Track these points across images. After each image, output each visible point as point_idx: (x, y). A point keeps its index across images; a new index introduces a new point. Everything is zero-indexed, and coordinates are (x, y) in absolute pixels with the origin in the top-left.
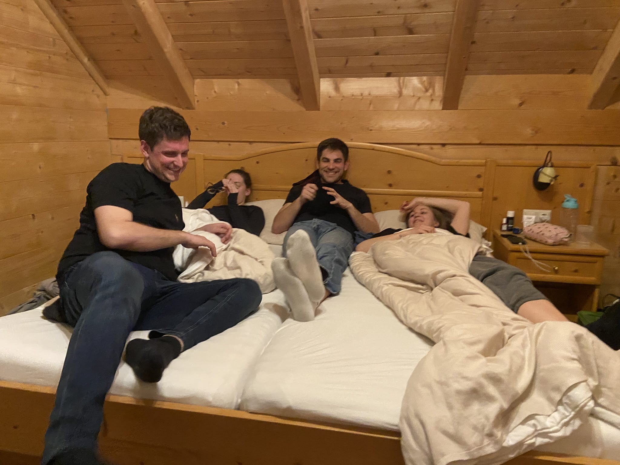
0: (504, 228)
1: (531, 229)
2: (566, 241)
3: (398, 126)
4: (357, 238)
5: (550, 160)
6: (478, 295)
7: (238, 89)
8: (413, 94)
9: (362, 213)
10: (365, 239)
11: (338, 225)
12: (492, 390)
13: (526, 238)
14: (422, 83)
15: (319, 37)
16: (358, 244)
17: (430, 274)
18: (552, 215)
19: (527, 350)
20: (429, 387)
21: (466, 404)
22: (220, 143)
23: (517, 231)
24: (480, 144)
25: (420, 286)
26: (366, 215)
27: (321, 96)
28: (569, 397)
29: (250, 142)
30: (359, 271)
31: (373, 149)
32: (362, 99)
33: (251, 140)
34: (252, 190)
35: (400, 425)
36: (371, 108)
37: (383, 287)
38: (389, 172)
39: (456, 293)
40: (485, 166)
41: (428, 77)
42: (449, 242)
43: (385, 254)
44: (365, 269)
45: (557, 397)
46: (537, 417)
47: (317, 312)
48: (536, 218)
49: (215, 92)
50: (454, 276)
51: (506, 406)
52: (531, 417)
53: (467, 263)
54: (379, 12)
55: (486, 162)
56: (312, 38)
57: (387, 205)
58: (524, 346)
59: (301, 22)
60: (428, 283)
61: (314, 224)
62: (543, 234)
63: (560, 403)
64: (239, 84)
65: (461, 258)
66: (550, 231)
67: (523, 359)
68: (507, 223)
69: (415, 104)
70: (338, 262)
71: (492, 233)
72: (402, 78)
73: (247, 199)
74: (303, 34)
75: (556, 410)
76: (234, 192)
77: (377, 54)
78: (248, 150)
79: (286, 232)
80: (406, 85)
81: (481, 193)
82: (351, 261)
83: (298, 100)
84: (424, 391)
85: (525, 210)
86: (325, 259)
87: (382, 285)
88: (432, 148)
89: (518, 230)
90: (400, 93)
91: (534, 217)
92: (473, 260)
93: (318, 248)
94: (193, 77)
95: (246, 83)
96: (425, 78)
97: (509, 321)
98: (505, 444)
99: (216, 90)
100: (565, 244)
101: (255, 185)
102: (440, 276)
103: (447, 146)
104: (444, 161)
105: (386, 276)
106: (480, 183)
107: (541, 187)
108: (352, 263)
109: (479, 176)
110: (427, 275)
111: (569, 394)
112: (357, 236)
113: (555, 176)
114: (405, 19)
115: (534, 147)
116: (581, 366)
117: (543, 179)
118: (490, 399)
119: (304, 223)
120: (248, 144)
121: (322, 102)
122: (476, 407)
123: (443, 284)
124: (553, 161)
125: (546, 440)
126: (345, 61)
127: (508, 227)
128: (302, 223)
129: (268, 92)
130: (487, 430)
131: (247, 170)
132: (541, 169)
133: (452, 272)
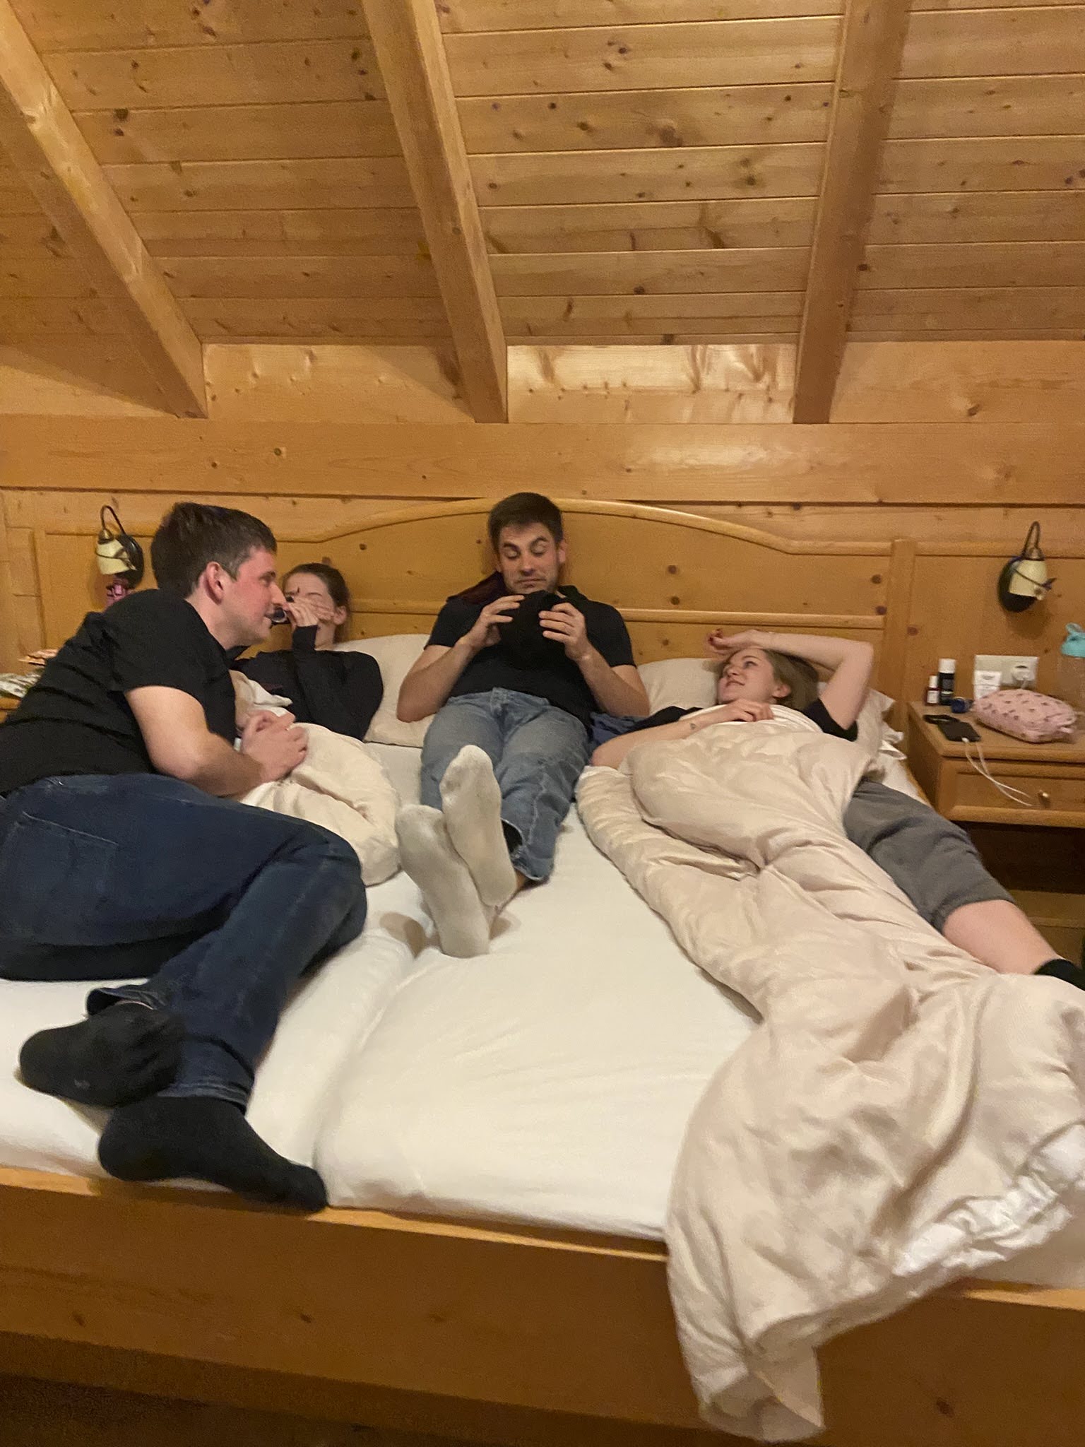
0: (933, 697)
1: (991, 705)
2: (1067, 734)
3: (692, 462)
4: (597, 730)
5: (1037, 543)
6: (856, 891)
7: (313, 370)
8: (727, 385)
9: (612, 666)
10: (617, 733)
11: (552, 703)
12: (871, 1147)
13: (980, 723)
14: (746, 359)
15: (502, 249)
16: (599, 744)
17: (753, 836)
18: (1039, 668)
19: (957, 1041)
20: (733, 1142)
21: (814, 1182)
22: (271, 498)
23: (960, 707)
24: (881, 504)
25: (731, 863)
26: (622, 671)
27: (510, 387)
28: (1044, 1159)
29: (344, 498)
30: (598, 818)
31: (634, 517)
32: (606, 397)
33: (348, 493)
34: (349, 611)
35: (667, 1230)
36: (629, 417)
37: (647, 866)
38: (672, 570)
39: (811, 885)
40: (890, 556)
41: (758, 345)
42: (799, 751)
43: (655, 780)
44: (610, 815)
45: (1018, 1156)
46: (971, 1204)
47: (498, 928)
48: (1003, 677)
49: (255, 375)
50: (807, 843)
51: (901, 1182)
52: (959, 1204)
53: (839, 803)
54: (640, 195)
55: (893, 546)
56: (484, 252)
57: (669, 649)
58: (949, 1031)
59: (455, 219)
60: (750, 856)
61: (494, 703)
62: (1016, 718)
63: (1025, 1170)
64: (312, 357)
65: (827, 793)
66: (1032, 710)
67: (946, 1064)
68: (940, 687)
69: (731, 409)
70: (550, 801)
71: (904, 711)
72: (699, 347)
73: (340, 634)
74: (462, 243)
75: (1016, 1186)
76: (307, 624)
77: (640, 291)
78: (335, 516)
79: (431, 718)
80: (710, 364)
81: (880, 617)
82: (580, 791)
83: (457, 397)
84: (722, 1152)
85: (979, 657)
86: (517, 795)
87: (646, 862)
88: (770, 514)
89: (962, 703)
90: (697, 387)
91: (998, 675)
92: (854, 796)
93: (501, 766)
94: (201, 339)
95: (330, 354)
96: (753, 348)
97: (922, 959)
98: (899, 1271)
99: (258, 372)
100: (1066, 739)
101: (356, 601)
102: (774, 843)
103: (806, 509)
104: (796, 545)
105: (659, 835)
106: (880, 595)
107: (1015, 605)
108: (584, 797)
109: (876, 580)
110: (747, 840)
111: (1046, 1151)
112: (597, 725)
113: (1046, 580)
114: (704, 210)
115: (1001, 510)
116: (1072, 1087)
117: (1020, 588)
118: (866, 1168)
119: (472, 698)
120: (338, 501)
121: (514, 402)
122: (835, 1187)
123: (783, 862)
124: (1041, 545)
125: (992, 1256)
126: (565, 308)
127: (940, 696)
128: (467, 698)
129: (382, 378)
130: (858, 1242)
131: (337, 564)
132: (1016, 563)
133: (801, 834)
